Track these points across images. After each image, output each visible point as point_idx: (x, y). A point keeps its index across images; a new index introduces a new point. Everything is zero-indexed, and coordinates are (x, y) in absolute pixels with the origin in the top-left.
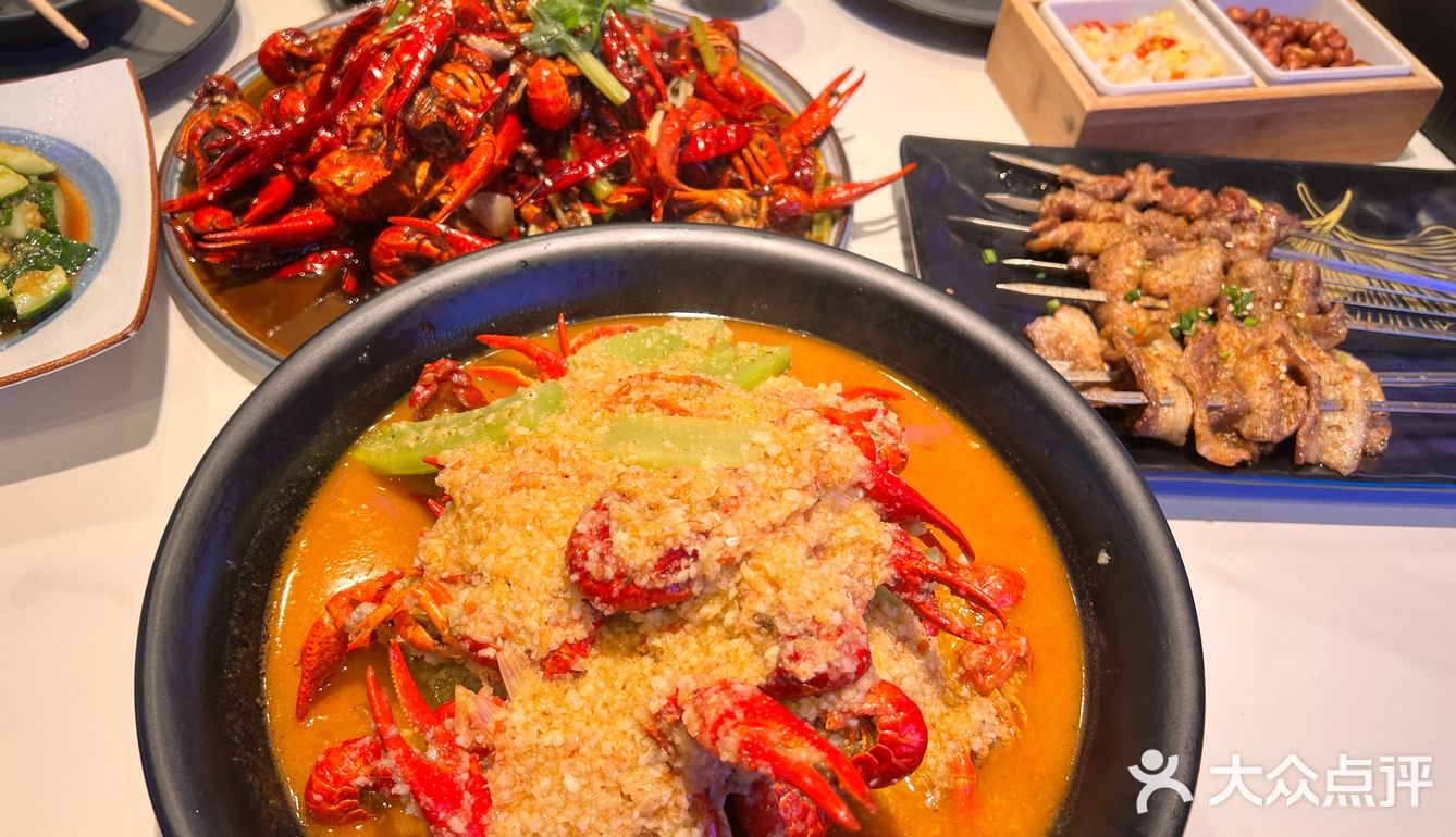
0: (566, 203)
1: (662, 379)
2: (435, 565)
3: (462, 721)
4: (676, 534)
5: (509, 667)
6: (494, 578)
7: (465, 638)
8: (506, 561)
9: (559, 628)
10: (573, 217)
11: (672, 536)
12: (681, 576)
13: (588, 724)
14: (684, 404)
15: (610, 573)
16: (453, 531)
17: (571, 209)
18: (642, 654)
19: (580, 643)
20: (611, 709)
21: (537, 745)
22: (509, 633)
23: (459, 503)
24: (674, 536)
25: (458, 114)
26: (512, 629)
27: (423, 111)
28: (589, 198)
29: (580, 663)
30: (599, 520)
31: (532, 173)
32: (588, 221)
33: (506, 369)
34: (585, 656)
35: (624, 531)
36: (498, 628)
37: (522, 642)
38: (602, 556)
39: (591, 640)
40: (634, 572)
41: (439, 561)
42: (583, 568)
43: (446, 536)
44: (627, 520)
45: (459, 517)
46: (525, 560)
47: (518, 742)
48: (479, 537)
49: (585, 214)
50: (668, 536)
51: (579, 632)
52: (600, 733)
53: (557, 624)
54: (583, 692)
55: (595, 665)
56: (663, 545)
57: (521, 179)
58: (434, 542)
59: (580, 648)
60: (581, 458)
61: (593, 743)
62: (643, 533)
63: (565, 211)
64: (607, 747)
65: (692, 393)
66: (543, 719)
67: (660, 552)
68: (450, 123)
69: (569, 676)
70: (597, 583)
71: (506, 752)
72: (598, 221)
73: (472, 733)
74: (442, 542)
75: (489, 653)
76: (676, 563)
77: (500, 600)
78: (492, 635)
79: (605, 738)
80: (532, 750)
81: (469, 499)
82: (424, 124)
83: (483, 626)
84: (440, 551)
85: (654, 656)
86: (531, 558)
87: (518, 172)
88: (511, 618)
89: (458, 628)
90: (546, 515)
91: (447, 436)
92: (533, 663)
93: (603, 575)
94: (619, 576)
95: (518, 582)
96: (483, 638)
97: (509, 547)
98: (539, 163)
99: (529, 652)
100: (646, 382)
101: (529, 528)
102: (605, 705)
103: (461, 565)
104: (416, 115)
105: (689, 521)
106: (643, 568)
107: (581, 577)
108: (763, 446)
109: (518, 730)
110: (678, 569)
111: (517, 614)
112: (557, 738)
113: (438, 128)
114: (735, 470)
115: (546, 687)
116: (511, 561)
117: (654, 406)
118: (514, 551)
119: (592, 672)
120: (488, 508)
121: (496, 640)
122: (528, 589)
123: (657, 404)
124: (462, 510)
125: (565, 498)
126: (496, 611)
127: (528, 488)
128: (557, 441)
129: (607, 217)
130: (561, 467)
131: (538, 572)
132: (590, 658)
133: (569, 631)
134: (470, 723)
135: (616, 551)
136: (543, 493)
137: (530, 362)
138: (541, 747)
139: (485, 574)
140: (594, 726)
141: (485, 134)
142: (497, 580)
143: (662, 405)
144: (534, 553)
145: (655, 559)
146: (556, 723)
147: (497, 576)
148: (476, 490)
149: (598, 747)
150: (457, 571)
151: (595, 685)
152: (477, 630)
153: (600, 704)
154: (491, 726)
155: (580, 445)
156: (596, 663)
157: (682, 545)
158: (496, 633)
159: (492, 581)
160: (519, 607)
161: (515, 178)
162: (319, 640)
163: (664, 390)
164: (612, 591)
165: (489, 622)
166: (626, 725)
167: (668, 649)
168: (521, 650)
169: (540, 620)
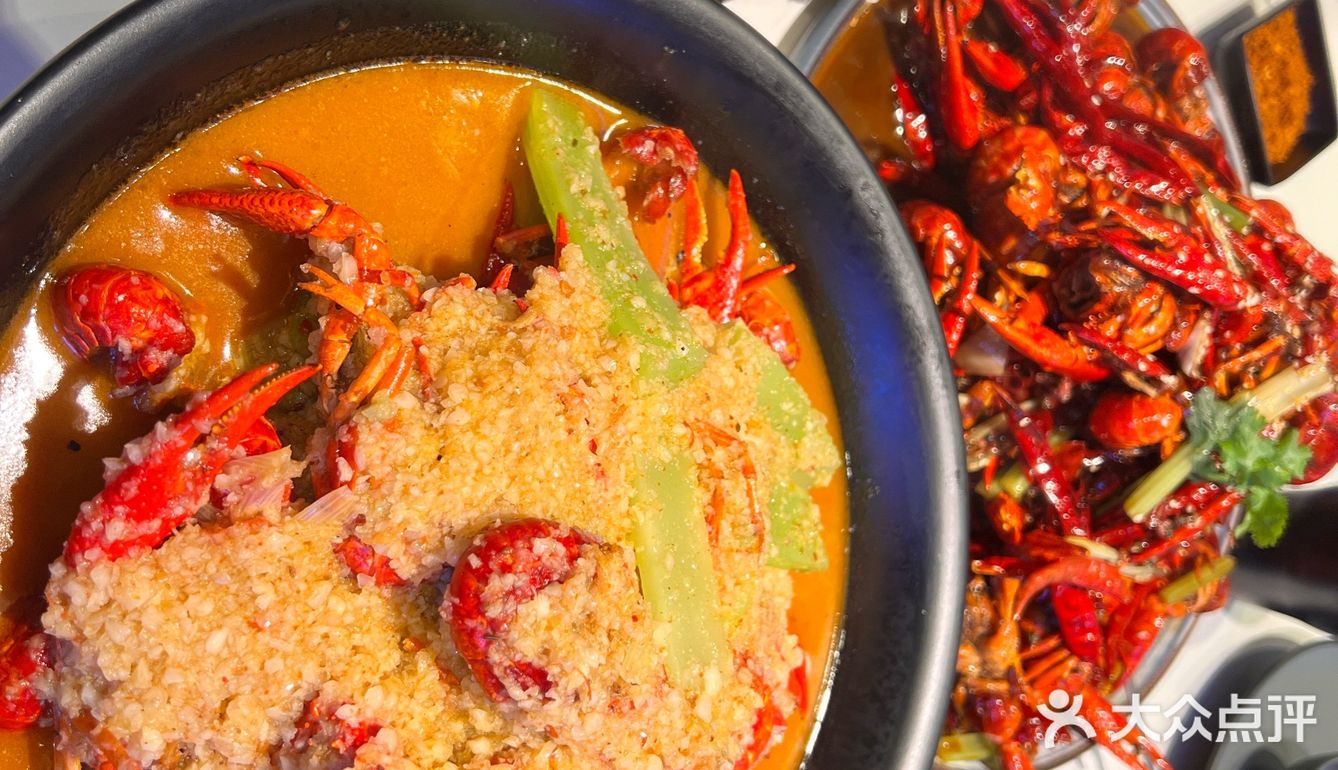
0: (997, 438)
1: (748, 484)
2: (431, 325)
3: (247, 470)
4: (566, 674)
5: (335, 505)
6: (441, 433)
7: (352, 431)
8: (467, 440)
9: (403, 547)
10: (978, 449)
11: (563, 670)
12: (516, 692)
13: (296, 628)
14: (725, 526)
15: (494, 612)
16: (483, 331)
17: (989, 445)
18: (401, 645)
19: (392, 572)
20: (323, 646)
21: (249, 577)
22: (379, 487)
23: (520, 325)
24: (563, 673)
25: (1110, 318)
26: (384, 490)
27: (1113, 275)
28: (1003, 467)
29: (367, 582)
30: (556, 565)
31: (1035, 393)
32: (974, 466)
33: (704, 221)
34: (378, 584)
35: (552, 606)
36: (377, 473)
37: (372, 506)
38: (512, 592)
39: (400, 584)
40: (505, 640)
41: (439, 330)
42: (490, 571)
43: (473, 324)
44: (566, 607)
45: (502, 332)
46: (474, 465)
47: (245, 555)
48: (485, 381)
49: (984, 461)
50: (561, 666)
51: (406, 569)
52: (289, 647)
53: (408, 542)
54: (333, 601)
55: (373, 600)
56: (549, 663)
57: (1025, 383)
58: (460, 310)
59: (386, 574)
60: (623, 449)
61: (275, 643)
62: (555, 634)
63: (986, 438)
64: (275, 665)
65: (741, 531)
66: (283, 571)
67: (538, 663)
68: (1098, 307)
69: (347, 571)
70: (477, 596)
71: (228, 543)
72: (973, 479)
73: (237, 487)
74: (464, 320)
75: (345, 472)
76: (529, 681)
77: (416, 456)
78: (367, 468)
79: (285, 656)
80: (241, 575)
81: (527, 342)
82: (1098, 278)
83: (377, 452)
84: (452, 325)
85: (406, 663)
86: (479, 471)
87: (1034, 377)
88: (398, 487)
89: (363, 421)
90: (537, 460)
91: (599, 241)
92: (350, 527)
93: (488, 604)
94: (494, 624)
95: (445, 475)
96: (362, 456)
97: (485, 437)
98: (1048, 403)
99: (361, 520)
100: (739, 463)
101: (516, 447)
102: (326, 636)
103: (443, 367)
104: (1107, 268)
105: (588, 682)
106: (510, 648)
107: (477, 570)
108: (703, 688)
109: (260, 550)
110: (525, 687)
111: (405, 492)
112: (266, 598)
113: (1092, 294)
114: (665, 681)
115: (325, 551)
116: (468, 449)
117: (713, 490)
118: (481, 445)
119: (360, 600)
120: (526, 378)
121: (364, 473)
122: (441, 493)
123: (715, 491)
124: (511, 335)
125: (565, 465)
126: (400, 458)
127: (566, 411)
128: (635, 409)
129: (979, 489)
130: (606, 435)
131: (466, 490)
132: (377, 590)
133: (403, 559)
134: (248, 483)
135: (522, 609)
136: (563, 435)
137: (722, 254)
138: (249, 584)
139: (443, 418)
140: (296, 636)
141: (1086, 353)
142: (441, 437)
143: (717, 501)
144: (487, 471)
145: (528, 660)
146: (283, 586)
147: (444, 437)
148: (542, 349)
149: (271, 652)
150: (433, 366)
151: (346, 612)
152: (369, 447)
153: (324, 630)
154: (252, 509)
155: (637, 440)
156: (376, 601)
157: (557, 684)
158: (372, 473)
159: (437, 431)
160: (415, 491)
161: (1027, 375)
162: (287, 212)
163: (735, 493)
164: (471, 618)
165: (383, 457)
166: (311, 674)
167: (419, 681)
168: (363, 509)
169: (406, 522)
